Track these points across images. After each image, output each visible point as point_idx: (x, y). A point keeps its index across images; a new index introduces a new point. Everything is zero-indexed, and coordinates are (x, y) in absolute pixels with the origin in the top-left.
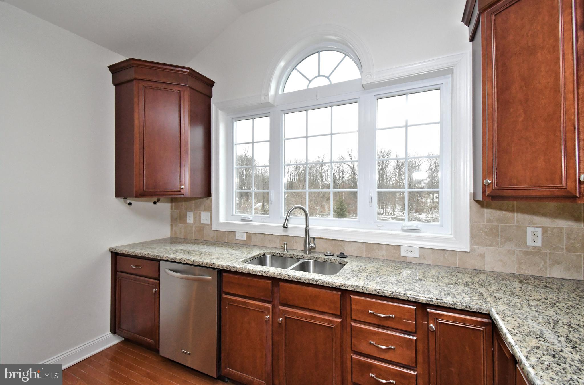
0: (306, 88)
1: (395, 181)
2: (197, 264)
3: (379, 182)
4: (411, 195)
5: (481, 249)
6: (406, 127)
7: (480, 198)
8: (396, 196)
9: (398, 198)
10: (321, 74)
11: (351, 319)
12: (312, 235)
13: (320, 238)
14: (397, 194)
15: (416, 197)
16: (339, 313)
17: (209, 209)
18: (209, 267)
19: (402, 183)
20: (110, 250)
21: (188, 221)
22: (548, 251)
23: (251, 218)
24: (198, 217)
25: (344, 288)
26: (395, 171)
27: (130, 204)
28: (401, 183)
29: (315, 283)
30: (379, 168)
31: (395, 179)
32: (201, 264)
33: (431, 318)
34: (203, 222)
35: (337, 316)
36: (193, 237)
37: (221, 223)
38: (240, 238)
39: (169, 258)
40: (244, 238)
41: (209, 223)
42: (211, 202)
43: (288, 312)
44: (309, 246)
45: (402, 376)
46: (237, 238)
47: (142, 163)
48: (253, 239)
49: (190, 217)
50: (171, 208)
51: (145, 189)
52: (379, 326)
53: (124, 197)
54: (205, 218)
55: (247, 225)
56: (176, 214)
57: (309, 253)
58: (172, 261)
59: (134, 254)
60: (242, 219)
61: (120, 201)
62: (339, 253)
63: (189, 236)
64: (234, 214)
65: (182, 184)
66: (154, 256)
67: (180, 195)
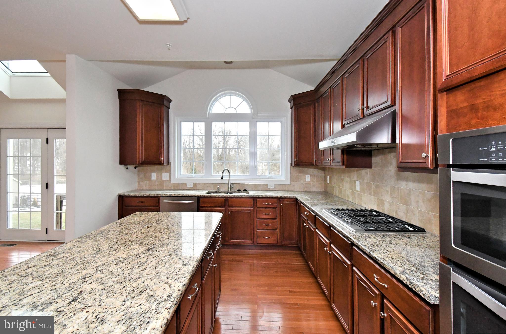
0: (225, 113)
2: (185, 196)
5: (294, 183)
6: (269, 136)
7: (293, 165)
10: (231, 107)
11: (257, 207)
17: (169, 171)
18: (193, 197)
20: (118, 195)
21: (152, 179)
22: (312, 182)
24: (160, 176)
25: (255, 197)
27: (127, 168)
32: (188, 196)
33: (281, 202)
34: (164, 178)
35: (251, 207)
36: (156, 188)
37: (177, 179)
38: (190, 187)
39: (167, 195)
40: (192, 186)
41: (168, 179)
42: (170, 167)
43: (232, 210)
44: (231, 187)
45: (273, 222)
46: (188, 186)
47: (142, 146)
48: (198, 187)
49: (154, 176)
50: (138, 172)
51: (143, 160)
52: (266, 208)
53: (126, 164)
54: (165, 176)
55: (193, 179)
56: (142, 176)
57: (230, 190)
58: (169, 196)
59: (141, 195)
60: (188, 176)
61: (122, 167)
62: (243, 189)
63: (153, 188)
64: (182, 174)
65: (161, 157)
66: (156, 195)
67: (161, 163)
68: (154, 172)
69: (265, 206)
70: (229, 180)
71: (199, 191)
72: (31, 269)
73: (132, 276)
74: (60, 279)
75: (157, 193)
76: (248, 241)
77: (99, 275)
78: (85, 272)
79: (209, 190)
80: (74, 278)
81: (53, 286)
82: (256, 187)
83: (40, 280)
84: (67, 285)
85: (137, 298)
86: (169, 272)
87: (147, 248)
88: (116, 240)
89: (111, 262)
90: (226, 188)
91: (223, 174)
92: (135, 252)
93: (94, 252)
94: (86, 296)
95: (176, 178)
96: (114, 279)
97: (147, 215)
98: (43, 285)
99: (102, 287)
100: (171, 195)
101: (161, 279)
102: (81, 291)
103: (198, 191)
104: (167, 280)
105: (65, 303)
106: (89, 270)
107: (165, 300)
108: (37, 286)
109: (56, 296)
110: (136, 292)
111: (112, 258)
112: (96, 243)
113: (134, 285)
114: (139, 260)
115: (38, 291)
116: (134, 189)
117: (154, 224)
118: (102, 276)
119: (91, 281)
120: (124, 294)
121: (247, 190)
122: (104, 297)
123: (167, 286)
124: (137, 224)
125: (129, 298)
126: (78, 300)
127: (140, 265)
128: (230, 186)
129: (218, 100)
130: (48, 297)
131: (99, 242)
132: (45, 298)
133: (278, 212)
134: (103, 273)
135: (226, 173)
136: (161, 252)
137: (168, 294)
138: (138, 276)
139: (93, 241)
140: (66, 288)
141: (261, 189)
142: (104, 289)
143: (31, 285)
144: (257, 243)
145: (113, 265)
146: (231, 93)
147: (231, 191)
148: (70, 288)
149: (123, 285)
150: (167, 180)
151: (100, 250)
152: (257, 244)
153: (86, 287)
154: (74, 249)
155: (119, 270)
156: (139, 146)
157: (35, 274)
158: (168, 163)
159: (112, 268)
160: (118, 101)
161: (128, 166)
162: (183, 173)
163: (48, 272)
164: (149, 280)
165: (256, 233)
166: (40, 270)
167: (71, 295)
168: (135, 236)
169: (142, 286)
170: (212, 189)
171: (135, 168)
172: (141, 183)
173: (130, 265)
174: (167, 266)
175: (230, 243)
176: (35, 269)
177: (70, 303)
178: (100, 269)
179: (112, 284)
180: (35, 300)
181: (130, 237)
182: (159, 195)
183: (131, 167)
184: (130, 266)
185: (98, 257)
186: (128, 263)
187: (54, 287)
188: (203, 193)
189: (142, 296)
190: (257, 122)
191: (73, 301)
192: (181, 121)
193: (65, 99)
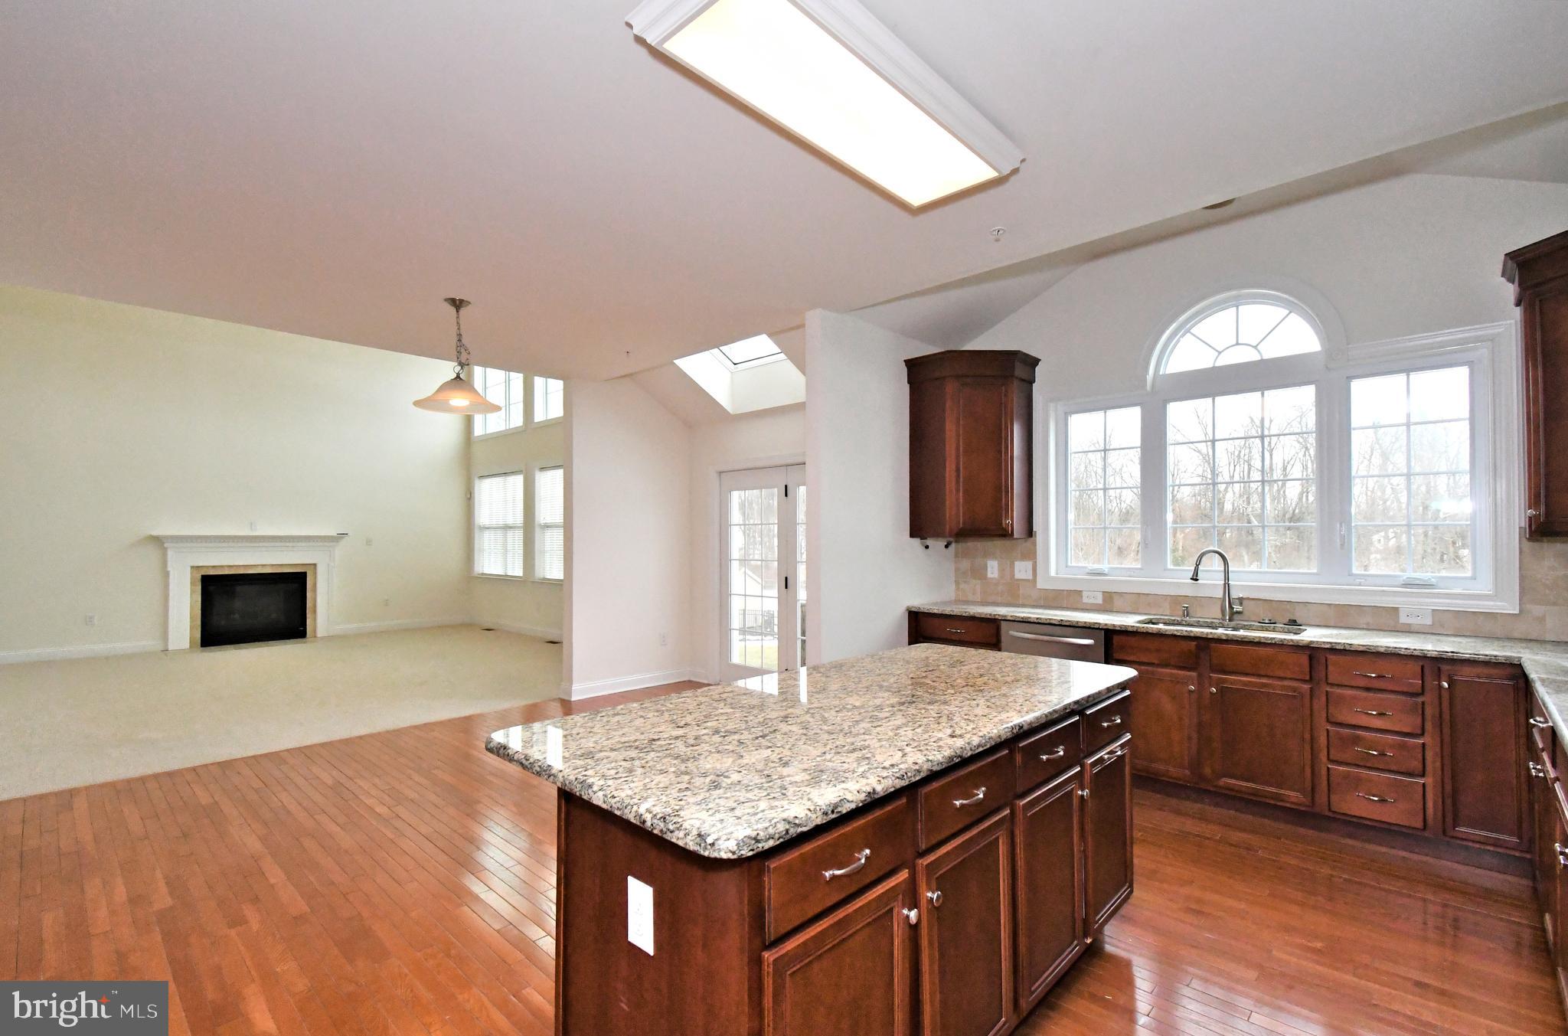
0: (1211, 366)
1: (1366, 495)
2: (1067, 624)
3: (1307, 499)
4: (1430, 541)
5: (1539, 610)
6: (1408, 425)
7: (1528, 534)
8: (1372, 543)
9: (1378, 552)
10: (1239, 342)
11: (1328, 683)
12: (1235, 594)
13: (1248, 599)
14: (1375, 538)
15: (1452, 549)
16: (1308, 678)
17: (1031, 555)
18: (1089, 628)
19: (1392, 503)
20: (907, 609)
21: (990, 575)
23: (1106, 570)
24: (1008, 569)
25: (1317, 646)
26: (1366, 462)
27: (928, 547)
28: (1388, 503)
29: (1270, 642)
30: (1305, 455)
31: (1367, 488)
32: (1074, 624)
33: (1443, 677)
34: (1018, 575)
35: (1304, 681)
36: (999, 599)
37: (1053, 578)
38: (1092, 601)
39: (1019, 617)
40: (1100, 601)
41: (1030, 577)
42: (1035, 544)
43: (1224, 681)
44: (1232, 610)
45: (1403, 746)
46: (1085, 600)
47: (958, 490)
48: (1118, 603)
49: (993, 569)
50: (956, 556)
51: (961, 526)
52: (1368, 689)
53: (923, 538)
54: (1022, 570)
55: (1103, 580)
56: (965, 564)
57: (1230, 620)
58: (1023, 622)
59: (955, 614)
60: (1088, 571)
61: (916, 542)
62: (1286, 621)
63: (991, 599)
64: (1069, 564)
65: (1007, 517)
66: (990, 615)
67: (1005, 534)
68: (993, 556)
69: (1362, 683)
70: (1227, 586)
71: (1119, 615)
72: (726, 695)
73: (853, 730)
74: (755, 712)
75: (995, 611)
76: (1292, 794)
77: (808, 717)
78: (790, 710)
79: (1154, 615)
80: (774, 715)
81: (745, 717)
82: (1342, 615)
83: (732, 708)
84: (762, 720)
85: (845, 754)
86: (915, 738)
87: (903, 700)
88: (857, 680)
89: (832, 707)
90: (1214, 613)
91: (1197, 565)
92: (878, 702)
93: (814, 690)
94: (778, 736)
95: (1053, 573)
96: (826, 728)
97: (939, 651)
98: (734, 713)
99: (805, 731)
100: (1030, 618)
101: (896, 743)
102: (775, 730)
103: (1115, 614)
104: (905, 747)
105: (750, 737)
106: (796, 710)
107: (884, 768)
108: (727, 713)
109: (744, 728)
110: (846, 748)
111: (837, 702)
112: (824, 679)
113: (848, 740)
114: (877, 714)
115: (726, 718)
116: (948, 599)
117: (942, 667)
118: (811, 720)
119: (793, 722)
120: (828, 747)
121: (1299, 622)
122: (801, 742)
123: (900, 754)
124: (908, 662)
125: (833, 751)
126: (768, 738)
127: (874, 719)
128: (1231, 607)
129: (1188, 331)
130: (734, 726)
131: (829, 679)
132: (730, 726)
133: (1428, 712)
134: (813, 717)
135: (1214, 564)
136: (923, 711)
137: (893, 762)
138: (862, 731)
139: (821, 676)
140: (759, 722)
141: (1368, 624)
142: (805, 734)
143: (722, 711)
144: (1330, 810)
145: (833, 713)
146: (1237, 298)
147: (1233, 624)
148: (763, 723)
149: (833, 736)
150: (1028, 580)
151: (824, 689)
152: (1330, 814)
153: (784, 727)
154: (789, 682)
155: (838, 718)
156: (951, 491)
157: (729, 701)
158: (1030, 532)
159: (830, 715)
160: (907, 387)
161: (929, 542)
162: (1073, 563)
163: (745, 702)
164: (875, 741)
165: (1324, 772)
166: (736, 697)
167: (762, 731)
168: (892, 680)
169: (859, 744)
170: (1165, 612)
171: (947, 547)
172: (962, 586)
173: (858, 716)
174: (919, 730)
175: (1216, 786)
176: (731, 695)
177: (757, 738)
178: (812, 711)
179: (819, 731)
180: (720, 726)
181: (884, 681)
182: (997, 617)
183: (936, 544)
184: (858, 718)
185: (817, 696)
186: (856, 713)
187: (745, 719)
188: (1130, 621)
189: (852, 754)
190: (1350, 378)
191: (761, 737)
192: (1067, 414)
193: (804, 403)
